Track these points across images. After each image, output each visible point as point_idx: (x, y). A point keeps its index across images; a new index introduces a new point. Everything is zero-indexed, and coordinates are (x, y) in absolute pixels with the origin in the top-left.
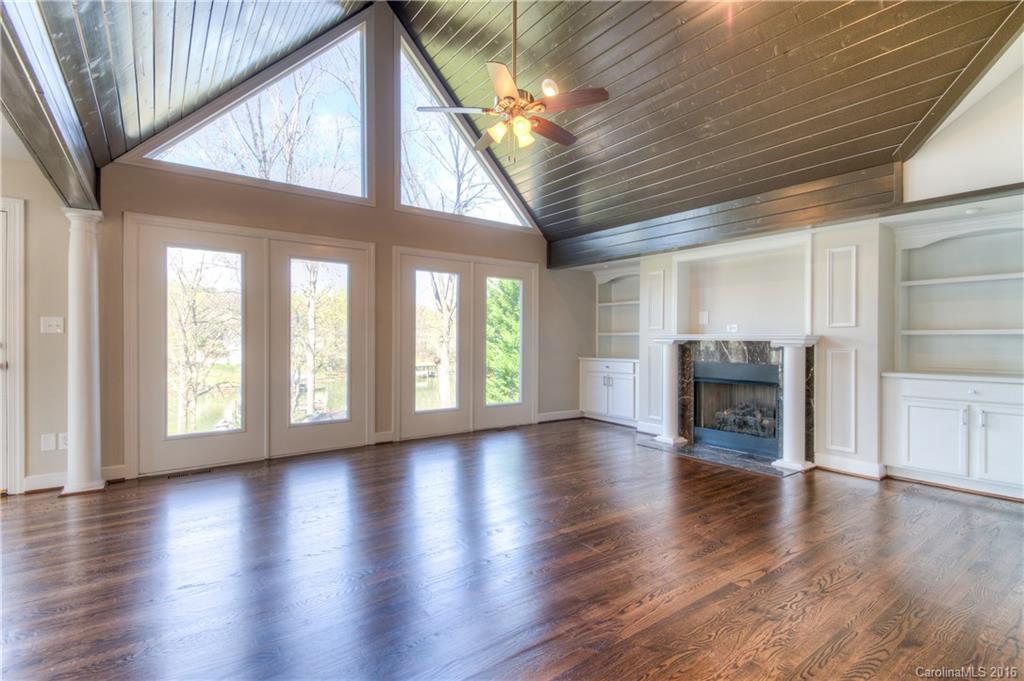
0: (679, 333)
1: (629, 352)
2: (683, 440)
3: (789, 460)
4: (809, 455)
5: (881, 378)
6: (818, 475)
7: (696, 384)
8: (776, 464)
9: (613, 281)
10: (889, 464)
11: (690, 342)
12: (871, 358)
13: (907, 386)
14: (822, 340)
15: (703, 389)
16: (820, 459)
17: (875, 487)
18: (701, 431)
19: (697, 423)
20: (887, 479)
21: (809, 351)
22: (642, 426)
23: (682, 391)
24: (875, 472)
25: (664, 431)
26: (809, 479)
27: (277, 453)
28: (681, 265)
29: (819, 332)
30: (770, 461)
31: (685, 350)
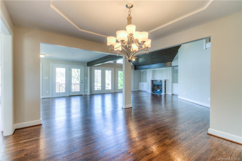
0: (152, 79)
1: (146, 81)
2: (152, 92)
3: (163, 93)
4: (165, 93)
5: (172, 84)
6: (166, 95)
7: (154, 85)
8: (162, 94)
9: (144, 71)
10: (173, 93)
11: (153, 80)
12: (171, 81)
13: (175, 84)
14: (166, 80)
15: (155, 86)
16: (166, 93)
17: (171, 95)
18: (154, 91)
19: (154, 90)
20: (173, 95)
21: (165, 81)
22: (147, 91)
23: (152, 86)
24: (171, 94)
25: (150, 91)
26: (165, 95)
27: (104, 93)
28: (152, 70)
29: (167, 79)
30: (161, 94)
31: (152, 81)
